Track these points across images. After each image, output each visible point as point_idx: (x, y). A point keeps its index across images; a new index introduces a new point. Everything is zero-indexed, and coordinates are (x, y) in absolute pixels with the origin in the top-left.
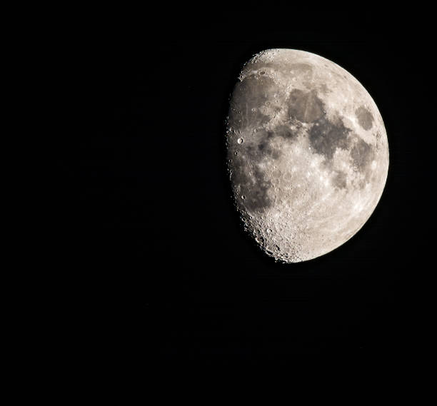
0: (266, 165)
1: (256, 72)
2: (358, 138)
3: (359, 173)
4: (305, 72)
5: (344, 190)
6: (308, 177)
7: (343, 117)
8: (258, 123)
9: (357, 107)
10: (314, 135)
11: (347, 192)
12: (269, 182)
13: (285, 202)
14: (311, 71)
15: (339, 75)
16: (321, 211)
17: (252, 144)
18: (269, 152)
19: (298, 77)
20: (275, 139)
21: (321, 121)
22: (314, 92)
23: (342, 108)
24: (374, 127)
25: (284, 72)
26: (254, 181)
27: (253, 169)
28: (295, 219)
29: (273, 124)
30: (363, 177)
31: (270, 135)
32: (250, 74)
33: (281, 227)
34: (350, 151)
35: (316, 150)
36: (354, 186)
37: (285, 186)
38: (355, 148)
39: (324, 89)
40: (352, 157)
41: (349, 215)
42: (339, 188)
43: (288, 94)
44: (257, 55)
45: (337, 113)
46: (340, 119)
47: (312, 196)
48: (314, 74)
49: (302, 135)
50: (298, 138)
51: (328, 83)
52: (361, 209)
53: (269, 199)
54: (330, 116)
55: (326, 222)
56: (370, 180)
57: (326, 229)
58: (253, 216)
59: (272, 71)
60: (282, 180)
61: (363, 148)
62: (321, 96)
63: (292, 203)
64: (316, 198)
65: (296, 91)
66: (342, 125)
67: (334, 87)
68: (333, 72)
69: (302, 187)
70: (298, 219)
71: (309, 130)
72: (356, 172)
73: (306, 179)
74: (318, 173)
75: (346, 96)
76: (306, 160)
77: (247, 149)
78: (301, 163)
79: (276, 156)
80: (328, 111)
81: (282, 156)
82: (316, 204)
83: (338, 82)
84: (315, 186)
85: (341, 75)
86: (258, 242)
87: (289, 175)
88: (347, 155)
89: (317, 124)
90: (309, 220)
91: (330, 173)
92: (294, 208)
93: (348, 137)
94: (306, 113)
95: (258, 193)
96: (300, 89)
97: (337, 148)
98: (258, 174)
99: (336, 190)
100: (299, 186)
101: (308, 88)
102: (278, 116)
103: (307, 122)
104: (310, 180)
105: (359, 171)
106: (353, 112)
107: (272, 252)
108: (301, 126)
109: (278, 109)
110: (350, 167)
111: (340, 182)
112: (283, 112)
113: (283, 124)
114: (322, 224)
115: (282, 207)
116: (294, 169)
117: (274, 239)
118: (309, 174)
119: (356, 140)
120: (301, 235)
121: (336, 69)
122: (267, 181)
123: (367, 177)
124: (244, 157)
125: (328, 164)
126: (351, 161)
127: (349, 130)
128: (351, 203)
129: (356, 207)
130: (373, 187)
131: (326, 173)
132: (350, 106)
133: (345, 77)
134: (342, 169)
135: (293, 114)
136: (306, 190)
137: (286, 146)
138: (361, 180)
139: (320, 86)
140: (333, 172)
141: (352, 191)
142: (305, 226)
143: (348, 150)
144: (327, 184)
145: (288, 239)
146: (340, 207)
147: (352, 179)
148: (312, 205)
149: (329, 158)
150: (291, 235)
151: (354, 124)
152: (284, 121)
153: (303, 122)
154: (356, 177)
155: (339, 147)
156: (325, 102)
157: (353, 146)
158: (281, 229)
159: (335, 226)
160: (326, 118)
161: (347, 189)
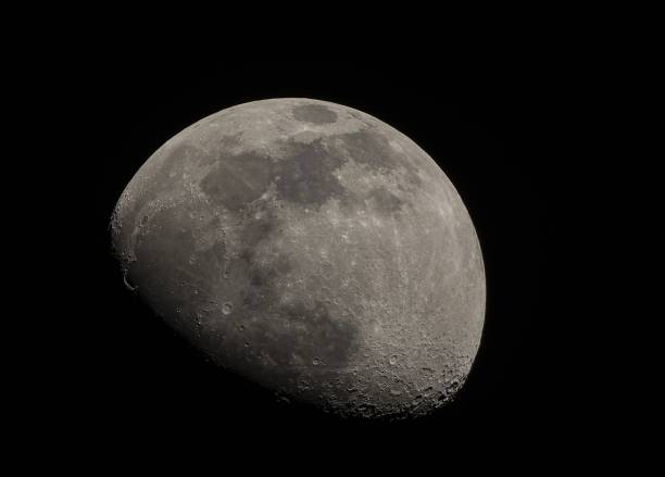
0: (289, 291)
1: (137, 230)
2: (339, 137)
3: (394, 172)
4: (185, 156)
5: (404, 207)
6: (348, 242)
7: (292, 139)
8: (217, 265)
9: (290, 114)
10: (290, 192)
11: (411, 205)
12: (319, 305)
13: (364, 302)
14: (189, 147)
16: (413, 262)
17: (242, 293)
18: (272, 273)
19: (186, 168)
20: (258, 253)
21: (275, 170)
22: (225, 156)
23: (277, 132)
24: (337, 111)
25: (164, 185)
26: (301, 327)
27: (282, 316)
28: (401, 308)
29: (233, 243)
30: (404, 171)
31: (246, 256)
32: (134, 241)
33: (399, 338)
34: (351, 160)
35: (316, 204)
36: (409, 190)
37: (340, 284)
38: (351, 151)
39: (231, 141)
40: (362, 162)
41: (447, 230)
42: (398, 212)
43: (202, 195)
44: (112, 223)
45: (279, 142)
46: (292, 142)
47: (382, 256)
48: (198, 146)
49: (279, 208)
50: (280, 217)
51: (224, 133)
52: (450, 210)
53: (344, 323)
54: (276, 154)
55: (437, 268)
56: (414, 165)
57: (447, 277)
58: (354, 368)
59: (151, 204)
60: (327, 283)
61: (360, 142)
62: (237, 151)
63: (373, 292)
64: (388, 253)
65: (204, 184)
66: (302, 145)
67: (237, 127)
69: (358, 259)
70: (404, 302)
71: (278, 196)
72: (388, 172)
73: (351, 246)
74: (353, 222)
75: (262, 119)
76: (320, 227)
77: (245, 307)
78: (321, 238)
79: (285, 266)
80: (268, 153)
81: (290, 259)
82: (399, 259)
83: (231, 119)
84: (368, 240)
86: (398, 393)
87: (327, 267)
88: (354, 167)
89: (278, 178)
90: (416, 289)
91: (364, 208)
92: (382, 296)
93: (326, 148)
95: (323, 334)
98: (294, 313)
99: (396, 217)
100: (353, 263)
101: (212, 162)
102: (226, 228)
103: (265, 191)
104: (356, 243)
105: (390, 168)
106: (295, 122)
107: (428, 385)
108: (265, 202)
109: (216, 222)
110: (375, 174)
111: (388, 204)
112: (225, 217)
113: (241, 227)
115: (369, 312)
116: (323, 253)
117: (411, 364)
118: (345, 237)
119: (340, 142)
120: (432, 319)
122: (314, 306)
123: (407, 165)
124: (255, 319)
125: (348, 201)
126: (367, 169)
127: (317, 141)
128: (432, 213)
129: (442, 213)
130: (428, 171)
131: (360, 213)
132: (281, 121)
134: (371, 187)
135: (236, 205)
136: (367, 258)
137: (280, 243)
138: (405, 176)
139: (222, 144)
140: (367, 202)
141: (413, 198)
142: (421, 302)
143: (347, 161)
144: (378, 222)
145: (425, 342)
146: (427, 231)
147: (395, 185)
148: (397, 266)
149: (341, 194)
150: (421, 333)
151: (314, 131)
152: (240, 223)
153: (260, 196)
154: (397, 178)
155: (333, 170)
156: (251, 149)
157: (345, 152)
158: (403, 341)
159: (451, 263)
160: (275, 161)
161: (406, 202)
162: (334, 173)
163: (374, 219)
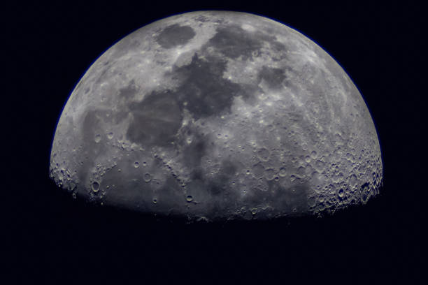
0: (244, 185)
2: (207, 46)
3: (262, 50)
4: (99, 121)
5: (287, 73)
6: (266, 124)
7: (175, 66)
8: (177, 194)
9: (158, 46)
10: (202, 110)
11: (290, 69)
12: (270, 183)
13: (301, 163)
14: (96, 111)
15: (104, 72)
16: (317, 111)
18: (224, 179)
19: (107, 131)
20: (205, 170)
21: (180, 98)
22: (133, 106)
23: (160, 67)
24: (188, 24)
25: (96, 152)
26: (266, 207)
28: (327, 151)
29: (182, 171)
30: (267, 45)
31: (197, 176)
33: (337, 174)
34: (228, 59)
35: (226, 108)
36: (282, 58)
37: (277, 160)
38: (223, 52)
39: (128, 92)
40: (237, 56)
41: (323, 72)
42: (285, 80)
43: (134, 146)
45: (167, 74)
46: (178, 70)
47: (295, 121)
48: (103, 107)
49: (201, 126)
50: (206, 133)
51: (118, 87)
52: (313, 54)
53: (296, 187)
55: (334, 105)
56: (272, 35)
57: (343, 108)
59: (94, 171)
60: (269, 163)
61: (224, 40)
62: (140, 98)
63: (304, 151)
64: (297, 116)
65: (131, 135)
66: (187, 67)
67: (125, 78)
68: (99, 81)
69: (280, 133)
70: (327, 146)
71: (194, 117)
72: (260, 53)
73: (270, 126)
74: (260, 107)
75: (140, 62)
76: (240, 125)
78: (245, 132)
79: (230, 168)
80: (165, 88)
81: (231, 160)
82: (307, 115)
83: (115, 73)
85: (102, 69)
87: (261, 151)
88: (234, 64)
89: (185, 104)
90: (330, 131)
91: (262, 92)
92: (311, 151)
93: (206, 60)
94: (167, 119)
96: (127, 128)
97: (224, 77)
98: (256, 200)
99: (287, 85)
100: (279, 138)
101: (125, 115)
102: (169, 162)
103: (182, 119)
104: (272, 121)
105: (258, 48)
106: (166, 52)
108: (187, 127)
109: (158, 161)
110: (252, 60)
111: (275, 78)
112: (163, 154)
113: (181, 156)
114: (335, 111)
115: (308, 168)
116: (253, 143)
117: (353, 188)
118: (262, 122)
119: (211, 49)
120: (351, 146)
121: (91, 78)
122: (267, 186)
123: (266, 39)
125: (248, 93)
126: (244, 59)
127: (195, 58)
128: (306, 66)
129: (311, 60)
130: (281, 33)
131: (261, 97)
132: (156, 56)
133: (107, 64)
134: (256, 72)
135: (167, 139)
136: (285, 128)
137: (217, 153)
138: (272, 48)
139: (124, 97)
140: (260, 85)
141: (288, 62)
142: (337, 138)
143: (227, 62)
144: (277, 96)
145: (354, 166)
146: (312, 82)
147: (270, 59)
148: (308, 122)
149: (239, 90)
150: (349, 161)
151: (186, 51)
152: (178, 153)
153: (181, 124)
154: (268, 54)
155: (222, 74)
157: (220, 55)
158: (341, 175)
159: (339, 94)
160: (175, 91)
161: (285, 68)
163: (273, 95)
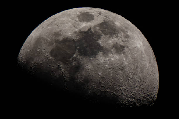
2: (97, 26)
3: (119, 35)
4: (42, 42)
5: (126, 48)
7: (80, 30)
9: (77, 19)
10: (84, 53)
11: (128, 47)
12: (102, 92)
13: (118, 88)
14: (42, 38)
15: (52, 22)
16: (132, 68)
18: (83, 84)
19: (43, 48)
20: (76, 78)
21: (77, 44)
22: (57, 41)
23: (74, 28)
24: (93, 14)
25: (36, 55)
28: (131, 86)
29: (67, 75)
30: (122, 34)
31: (72, 79)
35: (94, 55)
36: (126, 41)
37: (108, 84)
38: (102, 31)
40: (107, 35)
41: (142, 52)
42: (123, 51)
43: (51, 58)
45: (76, 32)
46: (81, 32)
47: (121, 70)
48: (45, 37)
49: (81, 59)
50: (82, 63)
51: (54, 31)
52: (141, 43)
54: (76, 38)
55: (141, 68)
56: (126, 30)
57: (145, 70)
59: (32, 62)
60: (104, 84)
61: (104, 26)
62: (61, 39)
63: (120, 84)
64: (123, 68)
65: (51, 53)
66: (85, 32)
67: (58, 28)
68: (49, 25)
69: (113, 73)
70: (132, 84)
71: (79, 54)
72: (117, 36)
74: (108, 59)
75: (67, 23)
76: (97, 64)
78: (98, 68)
79: (87, 81)
80: (72, 38)
81: (88, 77)
82: (127, 69)
83: (56, 24)
84: (116, 65)
87: (102, 78)
88: (105, 38)
89: (78, 48)
90: (135, 78)
91: (111, 53)
92: (124, 84)
93: (93, 32)
94: (68, 52)
96: (51, 49)
99: (124, 53)
100: (111, 75)
101: (53, 44)
102: (63, 70)
103: (74, 54)
104: (111, 67)
106: (79, 23)
108: (75, 58)
109: (59, 67)
110: (113, 38)
111: (119, 49)
112: (62, 66)
113: (68, 69)
115: (120, 91)
116: (100, 73)
118: (107, 66)
119: (98, 28)
120: (142, 87)
121: (47, 23)
122: (100, 93)
123: (123, 31)
125: (105, 52)
126: (109, 37)
127: (90, 30)
128: (136, 48)
129: (139, 46)
130: (131, 31)
131: (110, 55)
132: (74, 23)
133: (55, 19)
134: (112, 44)
135: (66, 60)
136: (116, 71)
137: (83, 72)
138: (123, 36)
139: (55, 36)
140: (112, 50)
141: (128, 44)
142: (137, 82)
143: (102, 35)
144: (117, 57)
145: (141, 96)
146: (135, 55)
147: (121, 40)
148: (127, 72)
149: (102, 49)
150: (140, 93)
151: (87, 25)
152: (68, 67)
153: (73, 56)
154: (121, 38)
155: (98, 40)
156: (66, 37)
157: (100, 32)
158: (134, 98)
159: (145, 64)
160: (76, 41)
161: (126, 46)
162: (98, 42)
163: (116, 56)
